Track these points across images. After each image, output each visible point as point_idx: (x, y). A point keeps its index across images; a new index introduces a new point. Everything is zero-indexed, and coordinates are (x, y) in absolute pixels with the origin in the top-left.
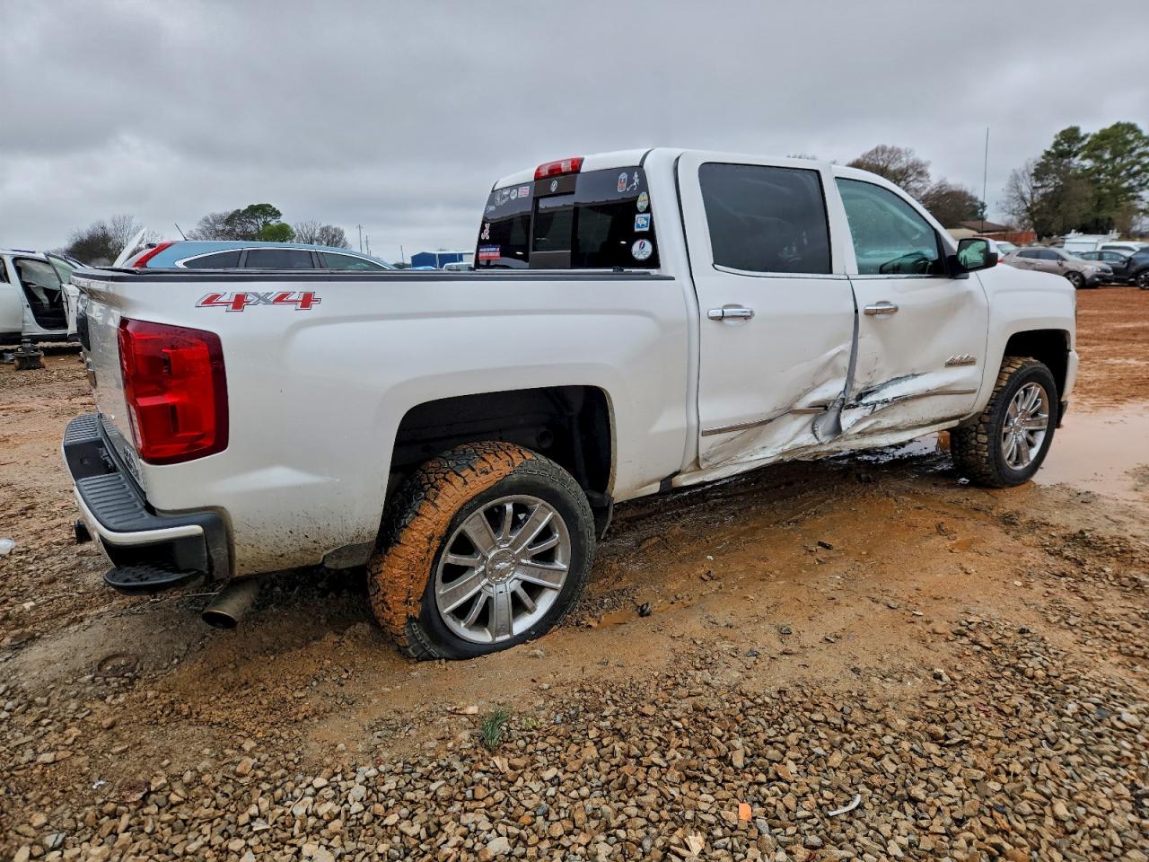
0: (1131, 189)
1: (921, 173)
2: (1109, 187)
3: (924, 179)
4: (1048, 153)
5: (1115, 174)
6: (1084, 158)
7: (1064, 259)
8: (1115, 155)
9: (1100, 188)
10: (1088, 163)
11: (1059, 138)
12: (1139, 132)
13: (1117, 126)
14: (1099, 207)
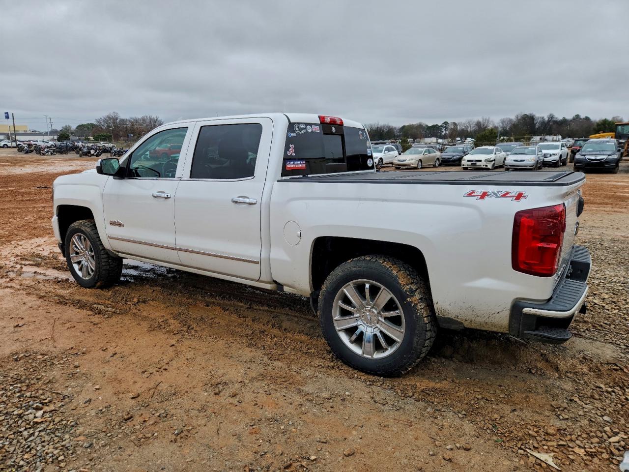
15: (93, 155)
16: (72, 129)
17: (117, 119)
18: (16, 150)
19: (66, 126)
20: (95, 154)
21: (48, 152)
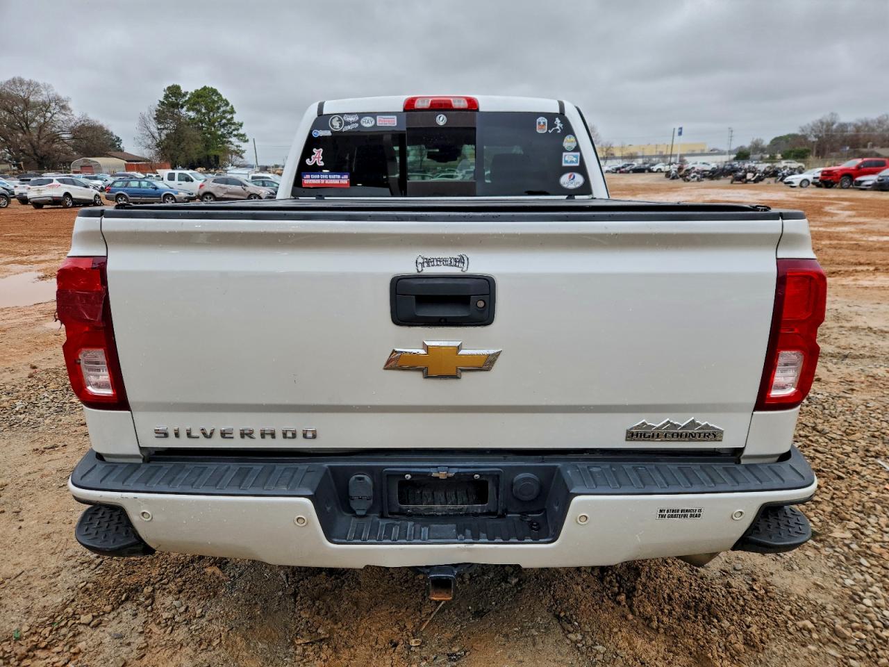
0: (223, 136)
1: (63, 107)
2: (210, 133)
3: (68, 112)
4: (162, 103)
5: (211, 124)
6: (188, 110)
7: (245, 185)
8: (209, 110)
9: (205, 134)
10: (192, 114)
11: (168, 93)
12: (221, 96)
13: (205, 88)
14: (207, 148)
15: (750, 180)
16: (764, 144)
17: (833, 124)
18: (663, 175)
19: (757, 140)
20: (753, 179)
21: (694, 177)
